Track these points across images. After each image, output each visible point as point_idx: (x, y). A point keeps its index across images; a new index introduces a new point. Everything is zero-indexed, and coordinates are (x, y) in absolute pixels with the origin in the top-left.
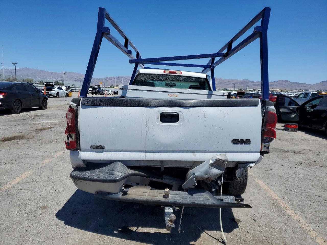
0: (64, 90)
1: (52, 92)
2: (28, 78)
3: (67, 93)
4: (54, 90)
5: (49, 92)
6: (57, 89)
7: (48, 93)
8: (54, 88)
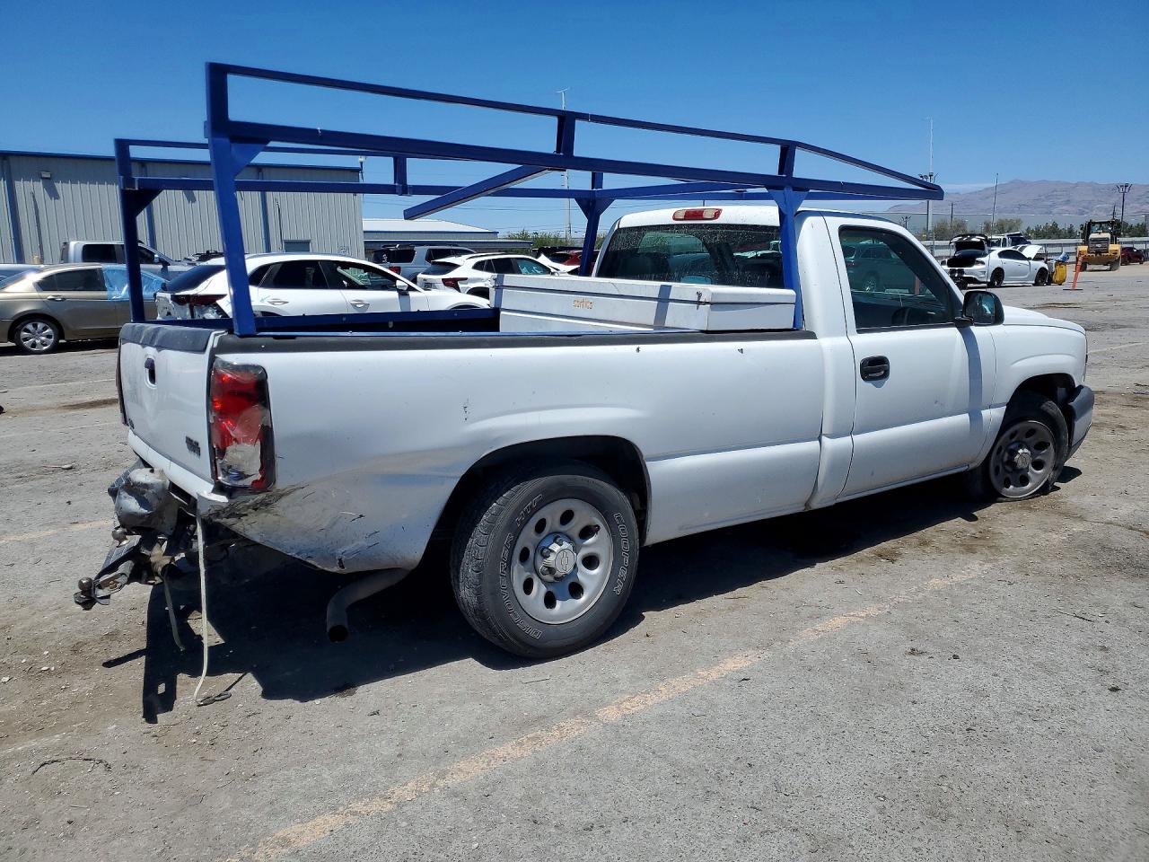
0: (1029, 259)
1: (975, 267)
2: (1002, 218)
3: (1043, 269)
4: (983, 263)
5: (965, 269)
6: (997, 258)
7: (961, 272)
8: (985, 255)
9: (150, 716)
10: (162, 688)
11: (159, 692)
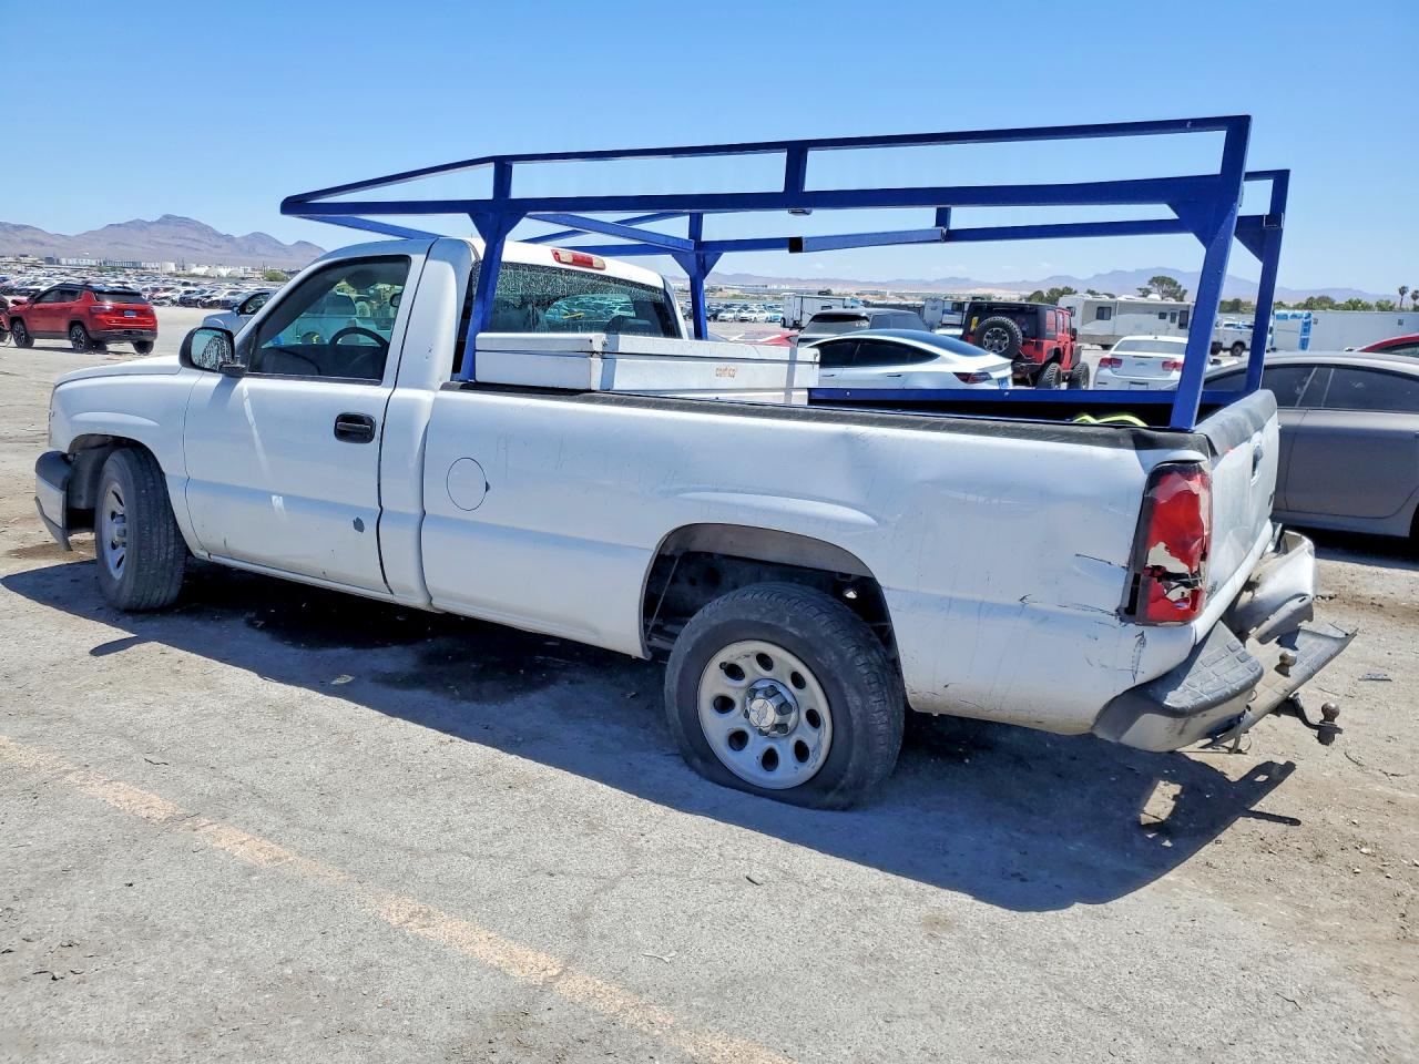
9: (1289, 768)
10: (1262, 778)
11: (1266, 777)
